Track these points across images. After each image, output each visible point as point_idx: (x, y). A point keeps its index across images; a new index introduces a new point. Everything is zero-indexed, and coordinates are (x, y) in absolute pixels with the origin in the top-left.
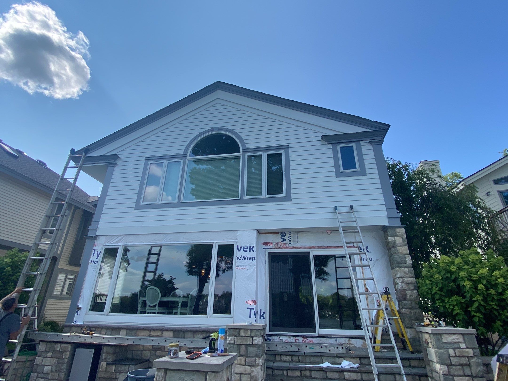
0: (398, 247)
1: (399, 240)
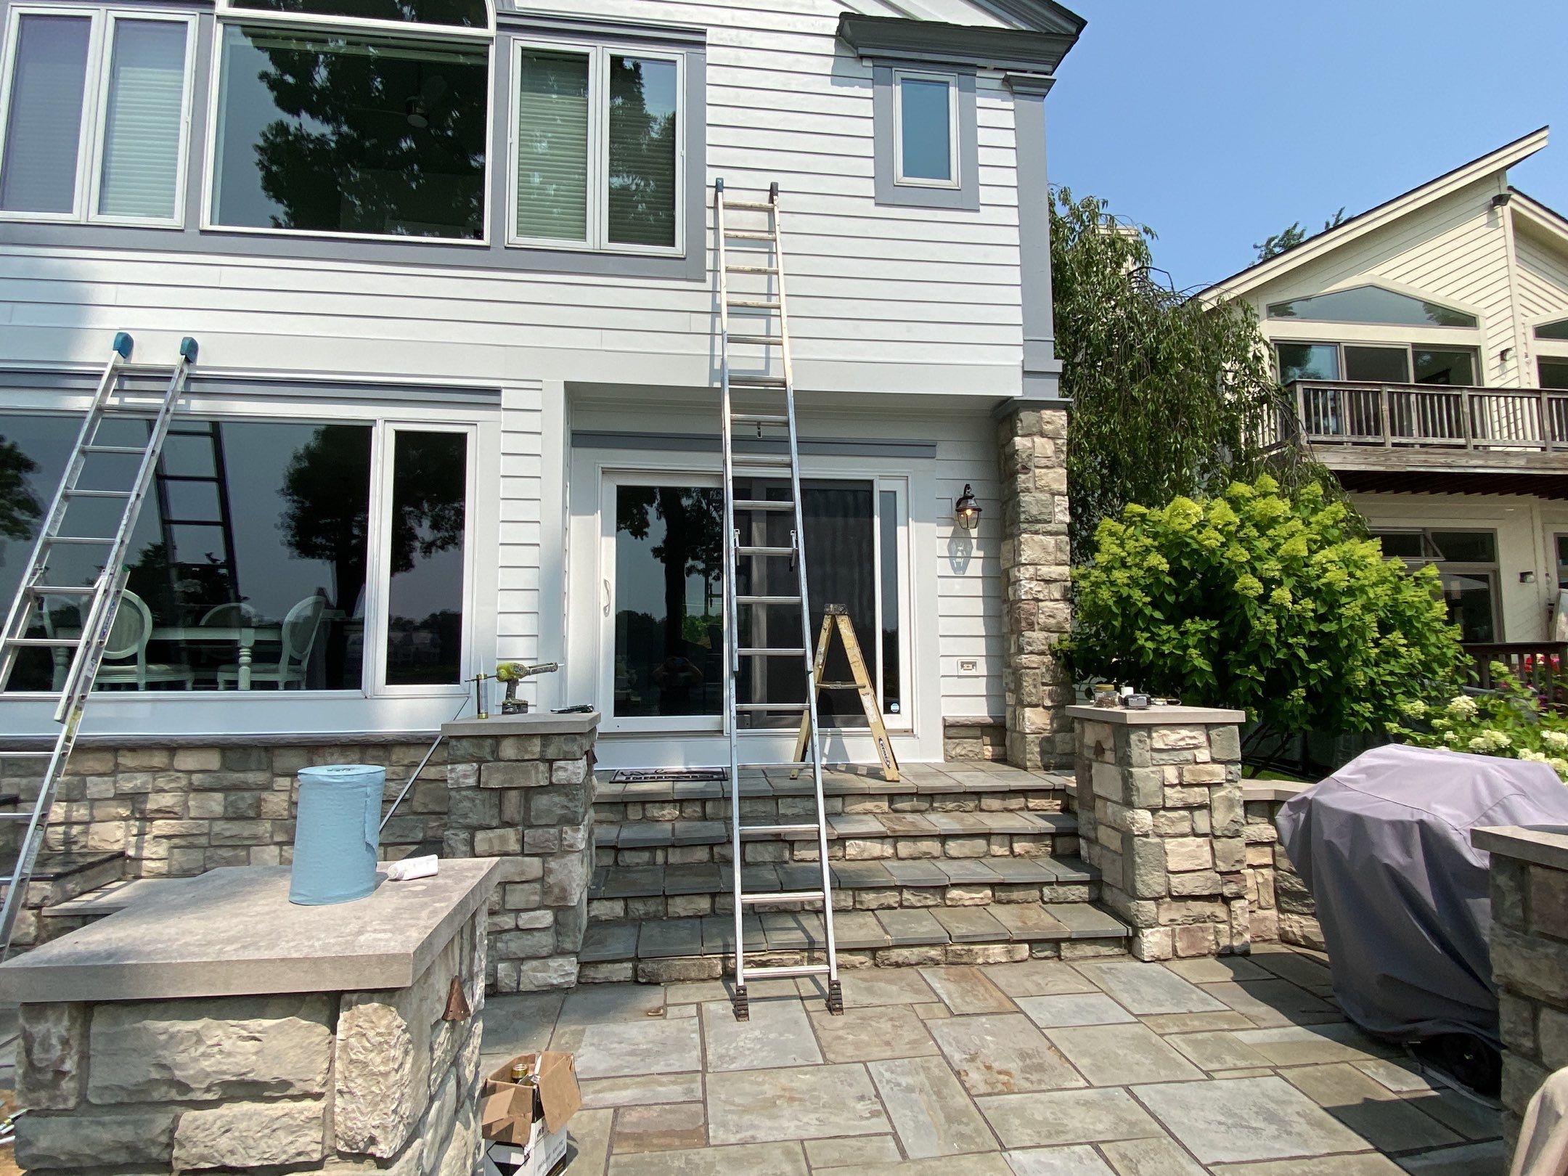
0: (1037, 471)
1: (1044, 447)
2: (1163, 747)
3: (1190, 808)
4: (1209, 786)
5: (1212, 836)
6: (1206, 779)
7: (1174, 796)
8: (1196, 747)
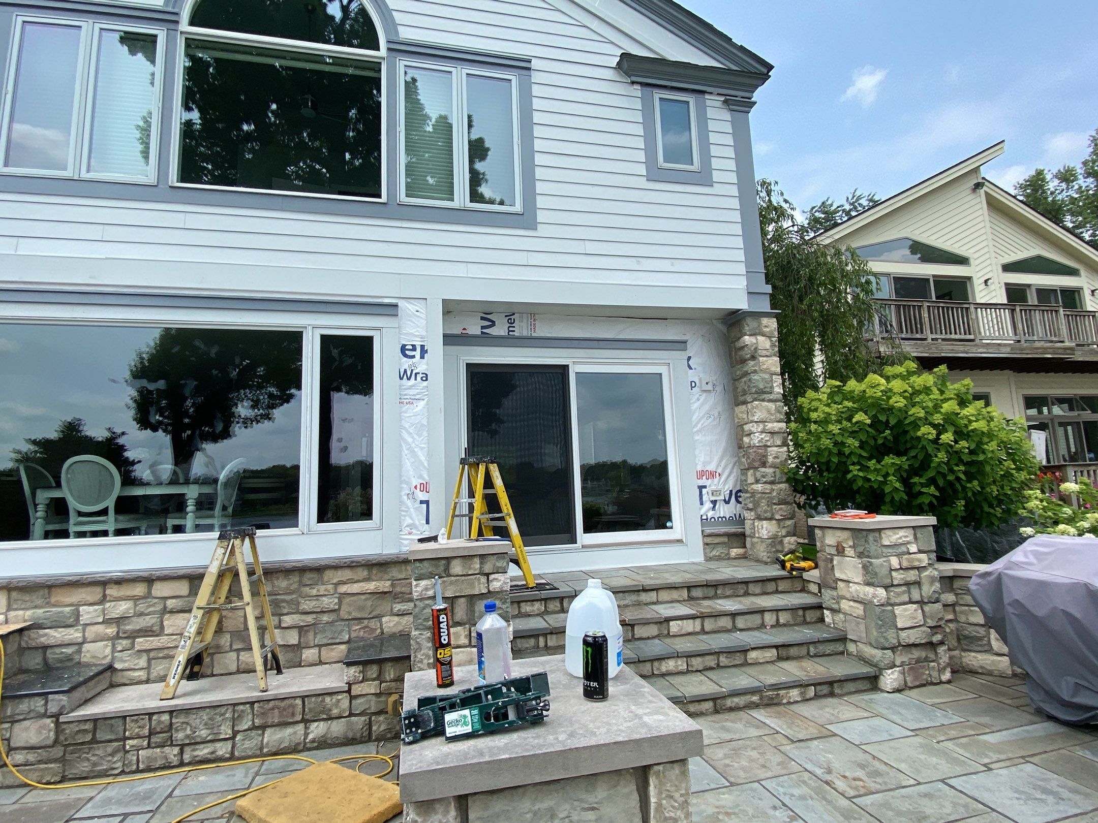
0: (761, 359)
1: (764, 343)
2: (889, 544)
3: (907, 584)
4: (918, 568)
5: (921, 603)
6: (916, 564)
7: (898, 577)
8: (909, 543)
